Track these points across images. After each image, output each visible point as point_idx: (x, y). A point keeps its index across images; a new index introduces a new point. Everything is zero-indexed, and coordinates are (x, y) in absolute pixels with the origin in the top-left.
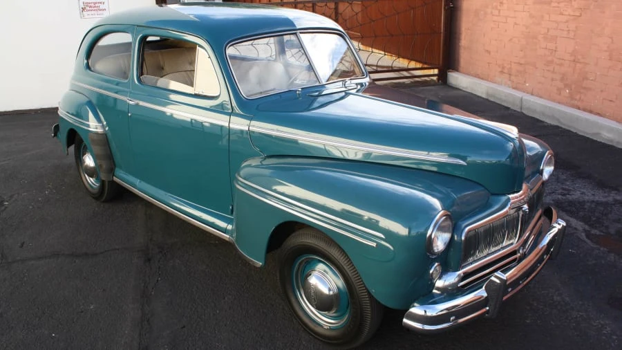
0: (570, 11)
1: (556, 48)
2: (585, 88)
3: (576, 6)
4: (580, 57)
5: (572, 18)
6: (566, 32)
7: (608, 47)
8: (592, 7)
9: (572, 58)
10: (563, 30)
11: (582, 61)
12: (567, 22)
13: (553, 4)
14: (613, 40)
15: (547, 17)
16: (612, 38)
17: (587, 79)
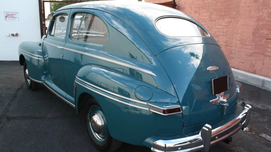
0: (224, 24)
1: (219, 40)
2: (231, 57)
3: (226, 22)
4: (229, 44)
5: (225, 26)
6: (223, 33)
7: (240, 39)
8: (233, 21)
9: (226, 44)
10: (221, 32)
11: (229, 45)
12: (223, 28)
13: (217, 21)
14: (242, 35)
15: (214, 26)
16: (241, 34)
17: (232, 53)
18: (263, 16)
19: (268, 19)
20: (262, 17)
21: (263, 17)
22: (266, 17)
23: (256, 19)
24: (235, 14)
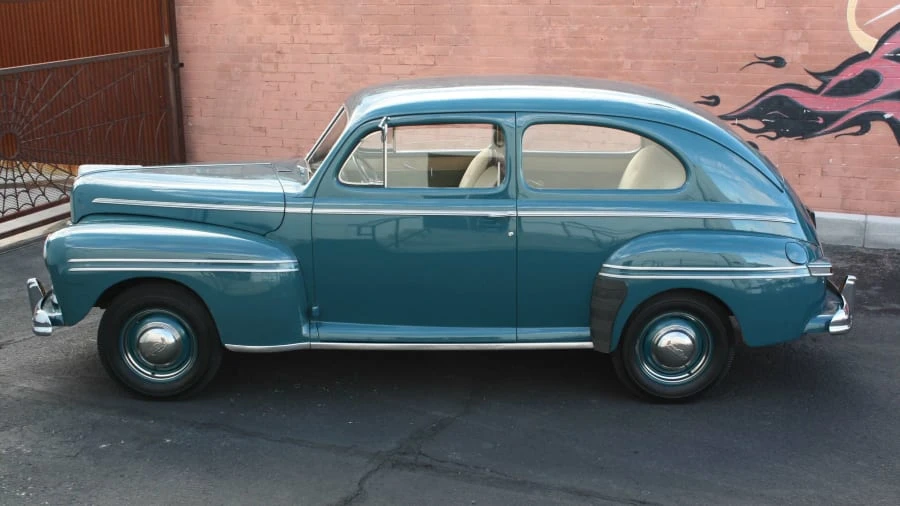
18: (553, 40)
19: (568, 48)
20: (550, 42)
21: (554, 45)
22: (564, 44)
23: (532, 48)
24: (455, 32)
